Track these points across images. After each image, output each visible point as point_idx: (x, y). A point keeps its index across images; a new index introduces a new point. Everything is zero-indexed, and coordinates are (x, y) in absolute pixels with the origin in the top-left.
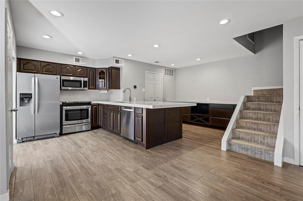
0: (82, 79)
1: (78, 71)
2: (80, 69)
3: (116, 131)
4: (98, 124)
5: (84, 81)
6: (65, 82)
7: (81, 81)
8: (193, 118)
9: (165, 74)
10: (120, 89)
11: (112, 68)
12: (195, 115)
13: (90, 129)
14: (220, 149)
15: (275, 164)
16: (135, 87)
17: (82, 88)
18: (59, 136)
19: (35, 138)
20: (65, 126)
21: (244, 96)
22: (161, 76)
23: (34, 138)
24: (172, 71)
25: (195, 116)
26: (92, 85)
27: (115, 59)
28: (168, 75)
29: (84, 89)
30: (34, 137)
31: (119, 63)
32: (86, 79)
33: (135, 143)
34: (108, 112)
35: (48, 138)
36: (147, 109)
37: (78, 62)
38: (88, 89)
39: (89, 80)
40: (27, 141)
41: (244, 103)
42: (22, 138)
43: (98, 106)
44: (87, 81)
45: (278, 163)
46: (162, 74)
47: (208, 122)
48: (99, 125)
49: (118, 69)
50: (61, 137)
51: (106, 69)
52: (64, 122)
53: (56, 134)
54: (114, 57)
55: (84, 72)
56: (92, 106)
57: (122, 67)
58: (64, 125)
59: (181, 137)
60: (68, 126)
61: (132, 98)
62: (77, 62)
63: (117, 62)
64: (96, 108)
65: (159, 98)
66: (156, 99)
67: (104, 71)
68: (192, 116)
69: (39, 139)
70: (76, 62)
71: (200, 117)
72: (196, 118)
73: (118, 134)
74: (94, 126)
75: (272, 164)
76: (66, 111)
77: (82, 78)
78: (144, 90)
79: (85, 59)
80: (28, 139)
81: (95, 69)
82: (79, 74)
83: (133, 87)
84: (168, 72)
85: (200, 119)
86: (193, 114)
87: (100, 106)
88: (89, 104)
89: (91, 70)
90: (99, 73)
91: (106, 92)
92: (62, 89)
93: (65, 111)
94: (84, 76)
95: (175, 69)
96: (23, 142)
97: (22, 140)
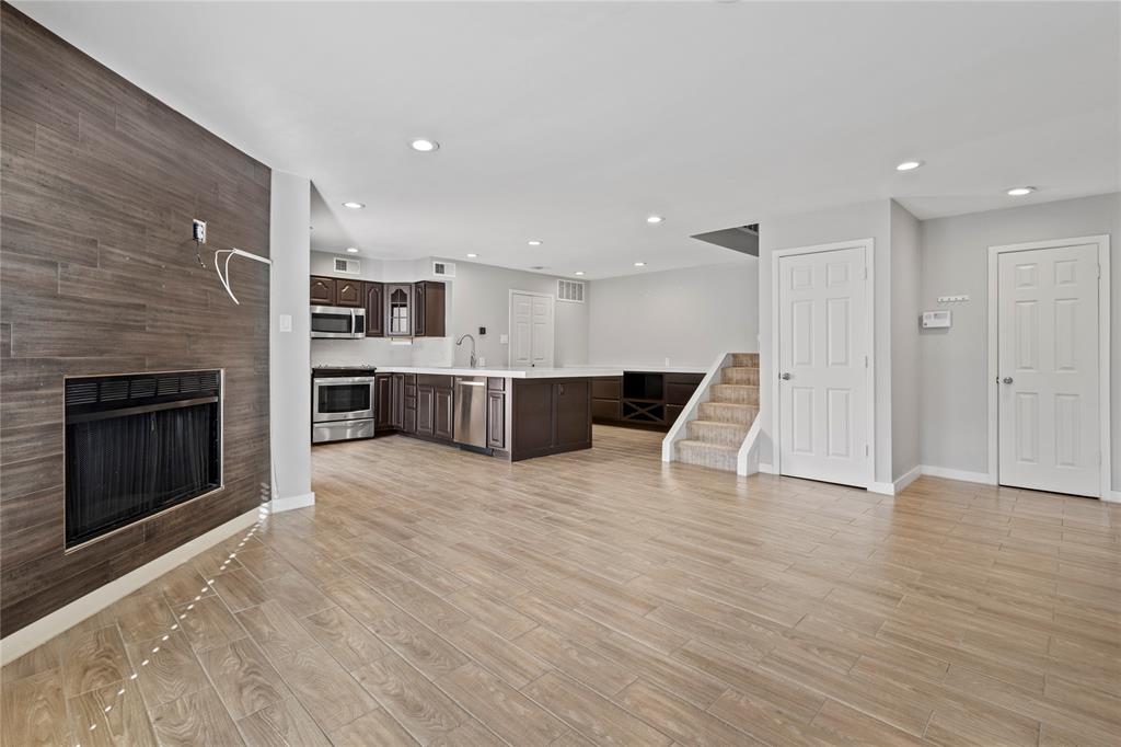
0: (353, 312)
1: (343, 291)
2: (348, 287)
3: (442, 433)
4: (390, 423)
5: (356, 316)
7: (351, 316)
8: (627, 410)
9: (561, 296)
10: (444, 336)
11: (427, 283)
12: (634, 403)
13: (373, 435)
14: (661, 461)
15: (739, 473)
16: (483, 331)
17: (352, 334)
20: (317, 425)
21: (724, 356)
22: (551, 301)
24: (580, 286)
25: (634, 406)
26: (374, 326)
27: (435, 263)
28: (568, 297)
29: (357, 335)
31: (443, 273)
32: (362, 312)
33: (488, 455)
34: (419, 393)
36: (514, 380)
37: (343, 270)
38: (366, 336)
39: (367, 312)
41: (723, 369)
43: (390, 378)
44: (363, 317)
45: (742, 470)
46: (552, 296)
47: (661, 417)
49: (440, 286)
51: (410, 285)
52: (317, 416)
54: (433, 258)
55: (356, 294)
56: (379, 377)
57: (451, 283)
58: (315, 422)
59: (589, 446)
60: (320, 425)
61: (476, 357)
62: (340, 269)
63: (440, 269)
64: (386, 384)
65: (542, 359)
66: (535, 362)
67: (403, 289)
68: (625, 406)
70: (338, 271)
71: (643, 406)
72: (636, 411)
73: (447, 441)
74: (383, 430)
75: (735, 473)
76: (321, 388)
77: (352, 309)
78: (503, 339)
79: (360, 262)
81: (382, 284)
82: (344, 300)
83: (478, 331)
84: (568, 291)
85: (644, 411)
86: (628, 401)
87: (395, 379)
88: (370, 372)
89: (372, 288)
90: (392, 295)
91: (409, 343)
93: (318, 388)
94: (357, 303)
95: (588, 282)
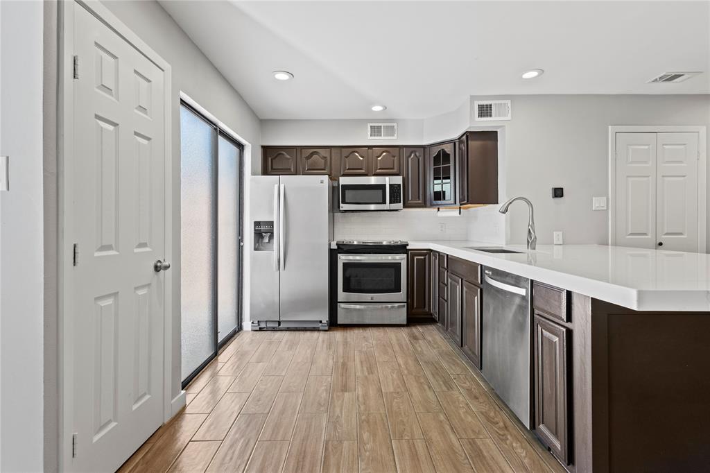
0: (387, 181)
1: (379, 159)
2: (384, 154)
3: (470, 353)
4: (427, 309)
5: (390, 185)
6: (347, 192)
7: (385, 185)
10: (497, 203)
11: (469, 135)
13: (406, 322)
16: (558, 193)
17: (387, 206)
18: (327, 328)
19: (281, 326)
20: (343, 305)
22: (698, 140)
23: (279, 325)
26: (416, 196)
27: (477, 103)
29: (394, 206)
30: (279, 323)
31: (491, 116)
32: (398, 180)
34: (449, 280)
35: (305, 330)
37: (378, 135)
38: (405, 206)
39: (405, 180)
40: (267, 330)
42: (258, 322)
43: (427, 257)
44: (400, 185)
48: (431, 314)
49: (491, 136)
50: (331, 333)
51: (453, 142)
52: (342, 295)
53: (321, 322)
54: (473, 98)
55: (394, 161)
56: (412, 254)
57: (503, 127)
58: (340, 302)
60: (352, 305)
62: (374, 135)
63: (485, 111)
64: (422, 264)
65: (681, 234)
66: (662, 238)
67: (446, 150)
69: (288, 329)
70: (373, 138)
74: (418, 316)
76: (346, 265)
77: (387, 178)
78: (598, 203)
79: (395, 125)
80: (270, 325)
81: (424, 147)
82: (380, 169)
83: (550, 193)
87: (433, 258)
88: (401, 248)
89: (412, 153)
90: (435, 159)
91: (455, 213)
92: (341, 209)
93: (342, 265)
94: (395, 171)
96: (261, 329)
97: (259, 325)
